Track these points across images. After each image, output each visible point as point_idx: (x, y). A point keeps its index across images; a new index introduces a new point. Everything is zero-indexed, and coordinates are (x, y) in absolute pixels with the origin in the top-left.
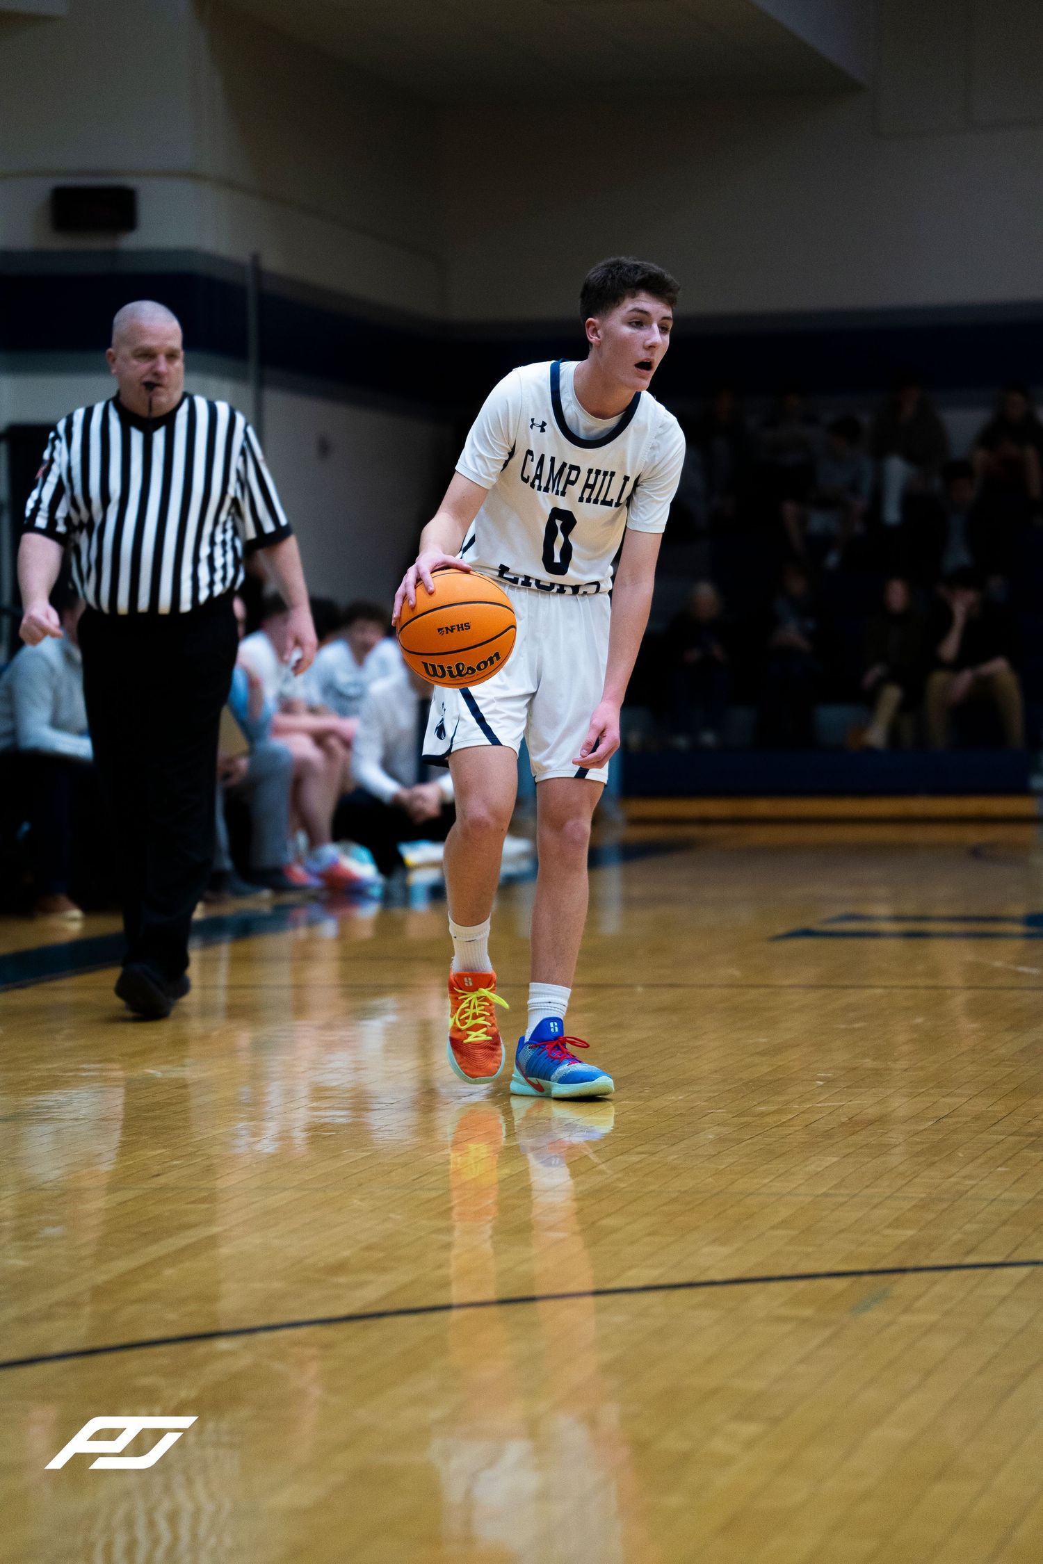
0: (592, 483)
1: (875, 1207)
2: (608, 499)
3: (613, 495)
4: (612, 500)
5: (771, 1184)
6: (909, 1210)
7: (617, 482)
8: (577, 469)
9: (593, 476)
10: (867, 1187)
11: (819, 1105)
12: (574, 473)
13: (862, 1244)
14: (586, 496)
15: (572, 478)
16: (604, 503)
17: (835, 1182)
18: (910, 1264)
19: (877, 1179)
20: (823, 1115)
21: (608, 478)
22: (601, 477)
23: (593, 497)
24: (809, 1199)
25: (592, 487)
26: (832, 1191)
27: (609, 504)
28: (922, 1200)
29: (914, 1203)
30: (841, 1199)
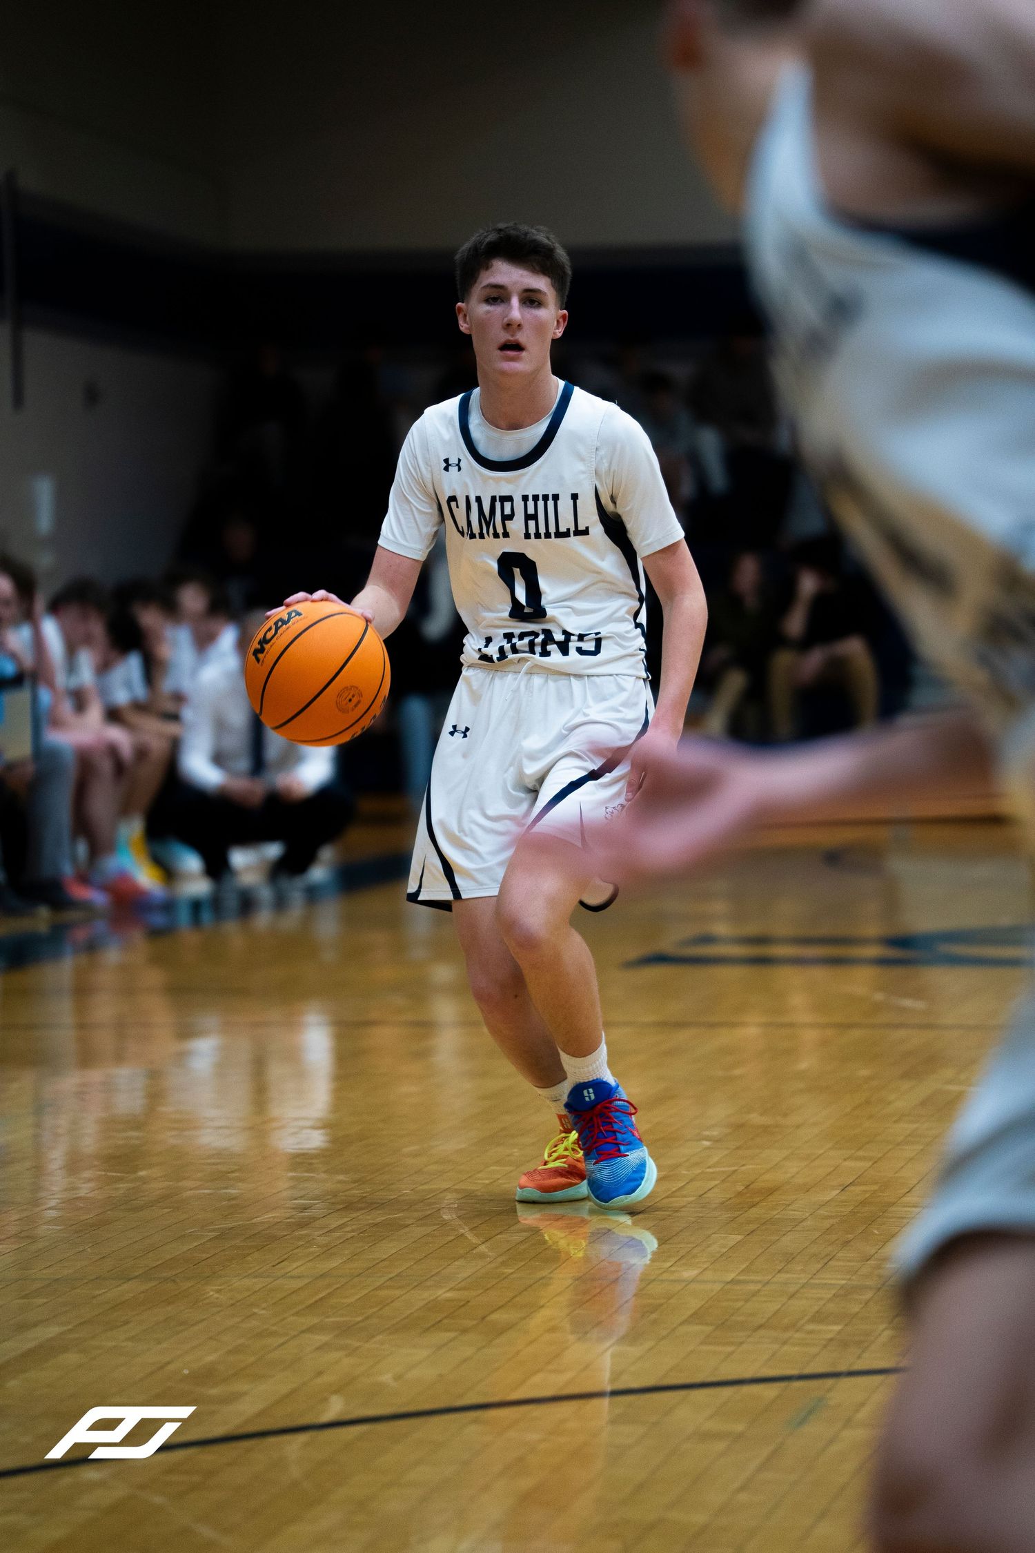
0: (533, 513)
1: (792, 1296)
2: (562, 529)
3: (566, 523)
4: (568, 530)
5: (672, 1269)
6: (830, 1300)
7: (565, 505)
8: (509, 499)
9: (531, 503)
10: (779, 1272)
11: (711, 1170)
12: (507, 505)
13: (785, 1343)
14: (532, 530)
15: (507, 511)
16: (559, 535)
17: (744, 1266)
18: (842, 1368)
19: (788, 1262)
20: (716, 1182)
21: (551, 503)
22: (541, 503)
23: (542, 530)
24: (718, 1287)
25: (534, 517)
26: (741, 1278)
27: (566, 534)
28: (842, 1287)
29: (833, 1292)
30: (752, 1287)
